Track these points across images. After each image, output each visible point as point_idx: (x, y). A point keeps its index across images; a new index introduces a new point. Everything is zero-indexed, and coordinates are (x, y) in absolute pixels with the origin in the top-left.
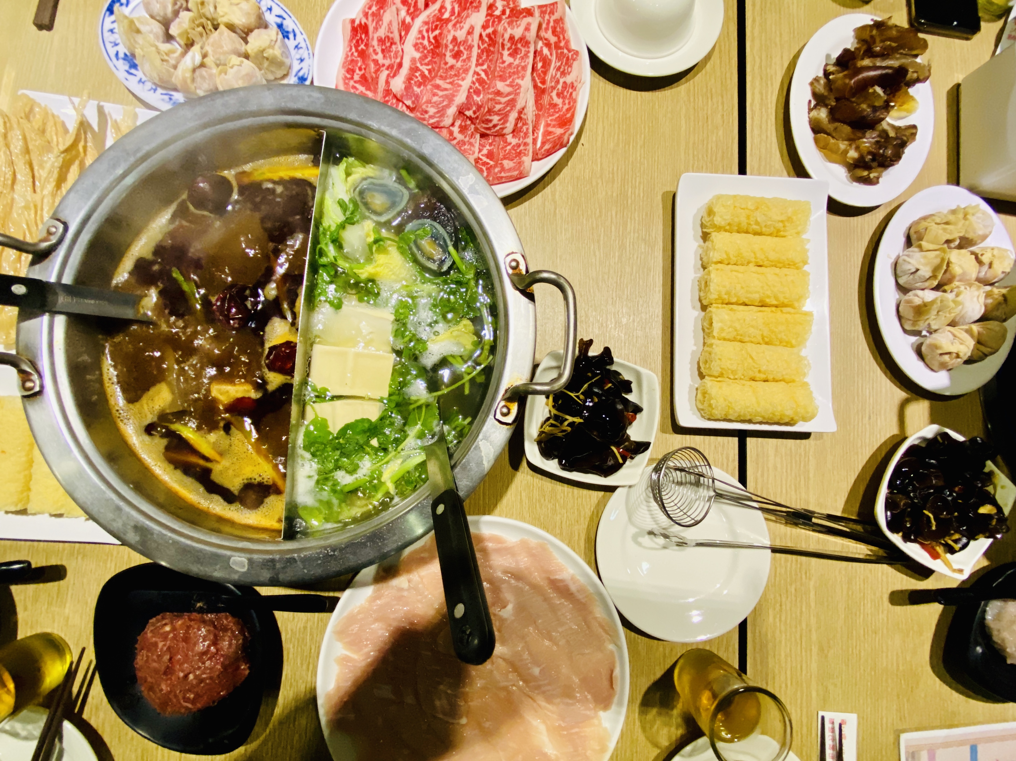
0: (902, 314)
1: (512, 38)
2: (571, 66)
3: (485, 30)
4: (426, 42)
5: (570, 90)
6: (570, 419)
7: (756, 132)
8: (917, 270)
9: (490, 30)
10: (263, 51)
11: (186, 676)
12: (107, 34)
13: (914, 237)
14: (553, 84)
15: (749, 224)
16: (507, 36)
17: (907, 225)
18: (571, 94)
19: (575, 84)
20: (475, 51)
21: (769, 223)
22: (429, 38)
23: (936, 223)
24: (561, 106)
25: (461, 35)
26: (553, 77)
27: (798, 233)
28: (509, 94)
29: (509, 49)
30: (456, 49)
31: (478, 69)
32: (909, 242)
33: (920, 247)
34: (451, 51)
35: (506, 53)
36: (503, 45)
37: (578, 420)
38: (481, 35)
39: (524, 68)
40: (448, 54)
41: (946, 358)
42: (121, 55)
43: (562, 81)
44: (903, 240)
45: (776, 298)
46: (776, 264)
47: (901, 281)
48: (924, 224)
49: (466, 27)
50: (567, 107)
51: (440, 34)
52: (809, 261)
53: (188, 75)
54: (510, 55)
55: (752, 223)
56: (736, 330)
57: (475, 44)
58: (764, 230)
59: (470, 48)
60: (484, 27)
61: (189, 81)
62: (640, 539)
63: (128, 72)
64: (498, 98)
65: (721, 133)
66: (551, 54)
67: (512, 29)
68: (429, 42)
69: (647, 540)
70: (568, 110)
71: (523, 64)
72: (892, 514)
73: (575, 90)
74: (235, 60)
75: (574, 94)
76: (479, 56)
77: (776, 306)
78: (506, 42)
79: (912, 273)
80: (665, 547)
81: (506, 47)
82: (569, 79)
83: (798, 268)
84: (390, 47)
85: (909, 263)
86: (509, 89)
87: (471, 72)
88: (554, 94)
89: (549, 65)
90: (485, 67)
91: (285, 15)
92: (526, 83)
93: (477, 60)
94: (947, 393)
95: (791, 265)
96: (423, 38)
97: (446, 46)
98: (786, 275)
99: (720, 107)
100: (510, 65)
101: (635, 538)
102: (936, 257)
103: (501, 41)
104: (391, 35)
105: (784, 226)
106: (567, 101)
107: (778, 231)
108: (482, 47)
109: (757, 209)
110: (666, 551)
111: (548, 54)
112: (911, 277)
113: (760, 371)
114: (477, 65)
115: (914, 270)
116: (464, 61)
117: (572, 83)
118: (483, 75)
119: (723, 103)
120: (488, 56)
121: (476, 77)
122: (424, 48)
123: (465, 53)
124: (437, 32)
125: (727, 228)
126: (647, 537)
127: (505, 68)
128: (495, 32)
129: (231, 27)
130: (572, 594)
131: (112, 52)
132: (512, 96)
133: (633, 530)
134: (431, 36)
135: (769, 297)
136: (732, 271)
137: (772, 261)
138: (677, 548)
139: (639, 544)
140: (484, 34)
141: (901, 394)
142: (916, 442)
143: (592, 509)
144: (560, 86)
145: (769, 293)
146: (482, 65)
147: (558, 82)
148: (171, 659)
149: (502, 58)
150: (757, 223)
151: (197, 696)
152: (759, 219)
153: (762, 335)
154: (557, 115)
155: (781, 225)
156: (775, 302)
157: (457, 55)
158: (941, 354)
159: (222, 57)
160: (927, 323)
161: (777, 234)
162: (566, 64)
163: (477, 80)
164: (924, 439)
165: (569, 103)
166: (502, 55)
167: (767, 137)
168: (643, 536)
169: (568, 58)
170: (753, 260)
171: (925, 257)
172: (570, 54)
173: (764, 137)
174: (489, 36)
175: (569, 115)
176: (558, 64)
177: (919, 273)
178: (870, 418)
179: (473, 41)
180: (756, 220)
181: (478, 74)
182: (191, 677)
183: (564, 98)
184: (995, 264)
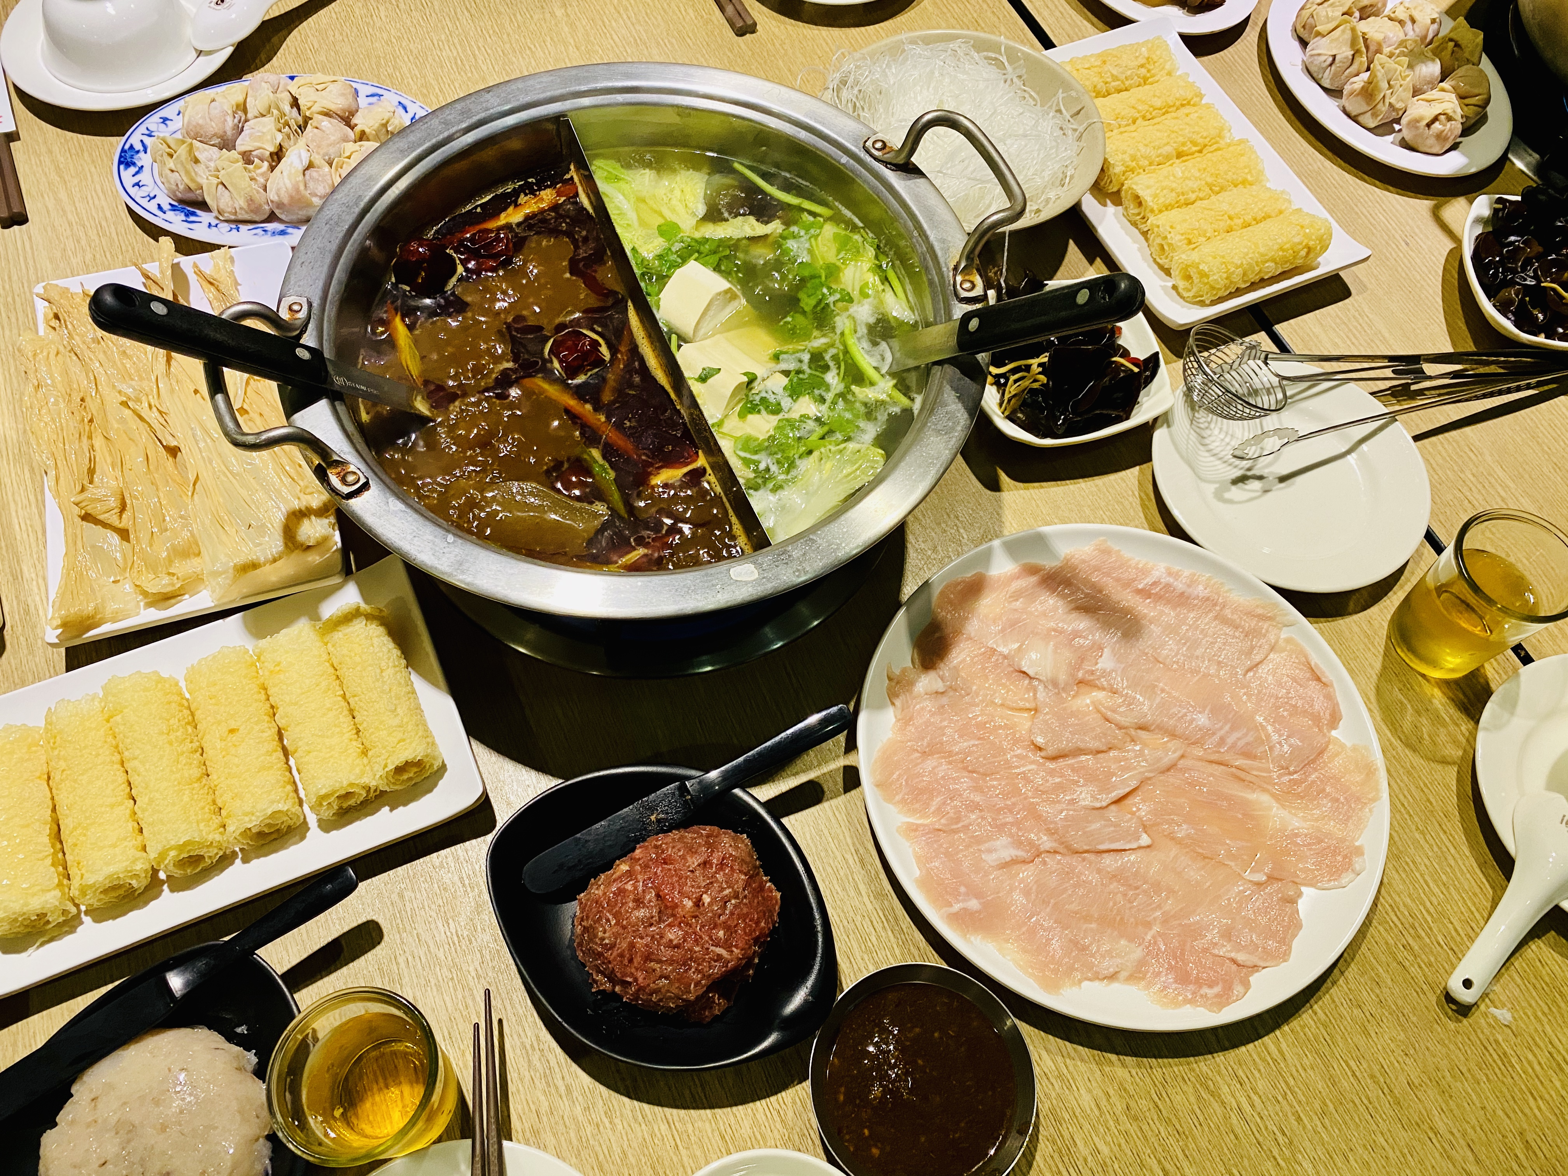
0: (1353, 114)
6: (1034, 362)
7: (1046, 13)
8: (1334, 57)
10: (385, 125)
12: (132, 189)
17: (1290, 29)
21: (1129, 73)
23: (1319, 4)
27: (1169, 74)
32: (1304, 43)
33: (1318, 34)
41: (1437, 126)
42: (166, 207)
44: (1296, 44)
45: (1194, 143)
46: (1166, 110)
47: (1327, 85)
48: (1306, 13)
52: (1203, 92)
55: (1109, 80)
56: (1172, 190)
58: (1127, 83)
62: (1227, 495)
69: (1236, 492)
74: (350, 147)
77: (1200, 151)
79: (1331, 65)
80: (1266, 492)
83: (1198, 103)
85: (1319, 55)
94: (1473, 170)
95: (1185, 104)
98: (1187, 116)
99: (985, 6)
101: (1219, 496)
102: (1343, 31)
105: (1149, 71)
107: (1145, 78)
109: (1104, 62)
110: (1270, 494)
112: (1333, 67)
113: (1231, 218)
115: (1331, 59)
126: (1234, 488)
129: (327, 114)
130: (1182, 594)
131: (152, 206)
133: (1211, 488)
135: (1184, 144)
136: (1121, 133)
137: (1160, 109)
138: (1282, 485)
139: (1231, 502)
141: (1424, 205)
142: (1479, 230)
143: (1137, 494)
145: (1181, 139)
150: (1115, 78)
152: (1115, 72)
153: (1207, 183)
155: (1143, 71)
156: (1194, 149)
158: (1428, 125)
159: (332, 150)
160: (1387, 101)
161: (1145, 81)
164: (1485, 222)
168: (1229, 490)
171: (1332, 41)
173: (1058, 14)
177: (1338, 58)
178: (1407, 244)
180: (1112, 75)
184: (1417, 16)
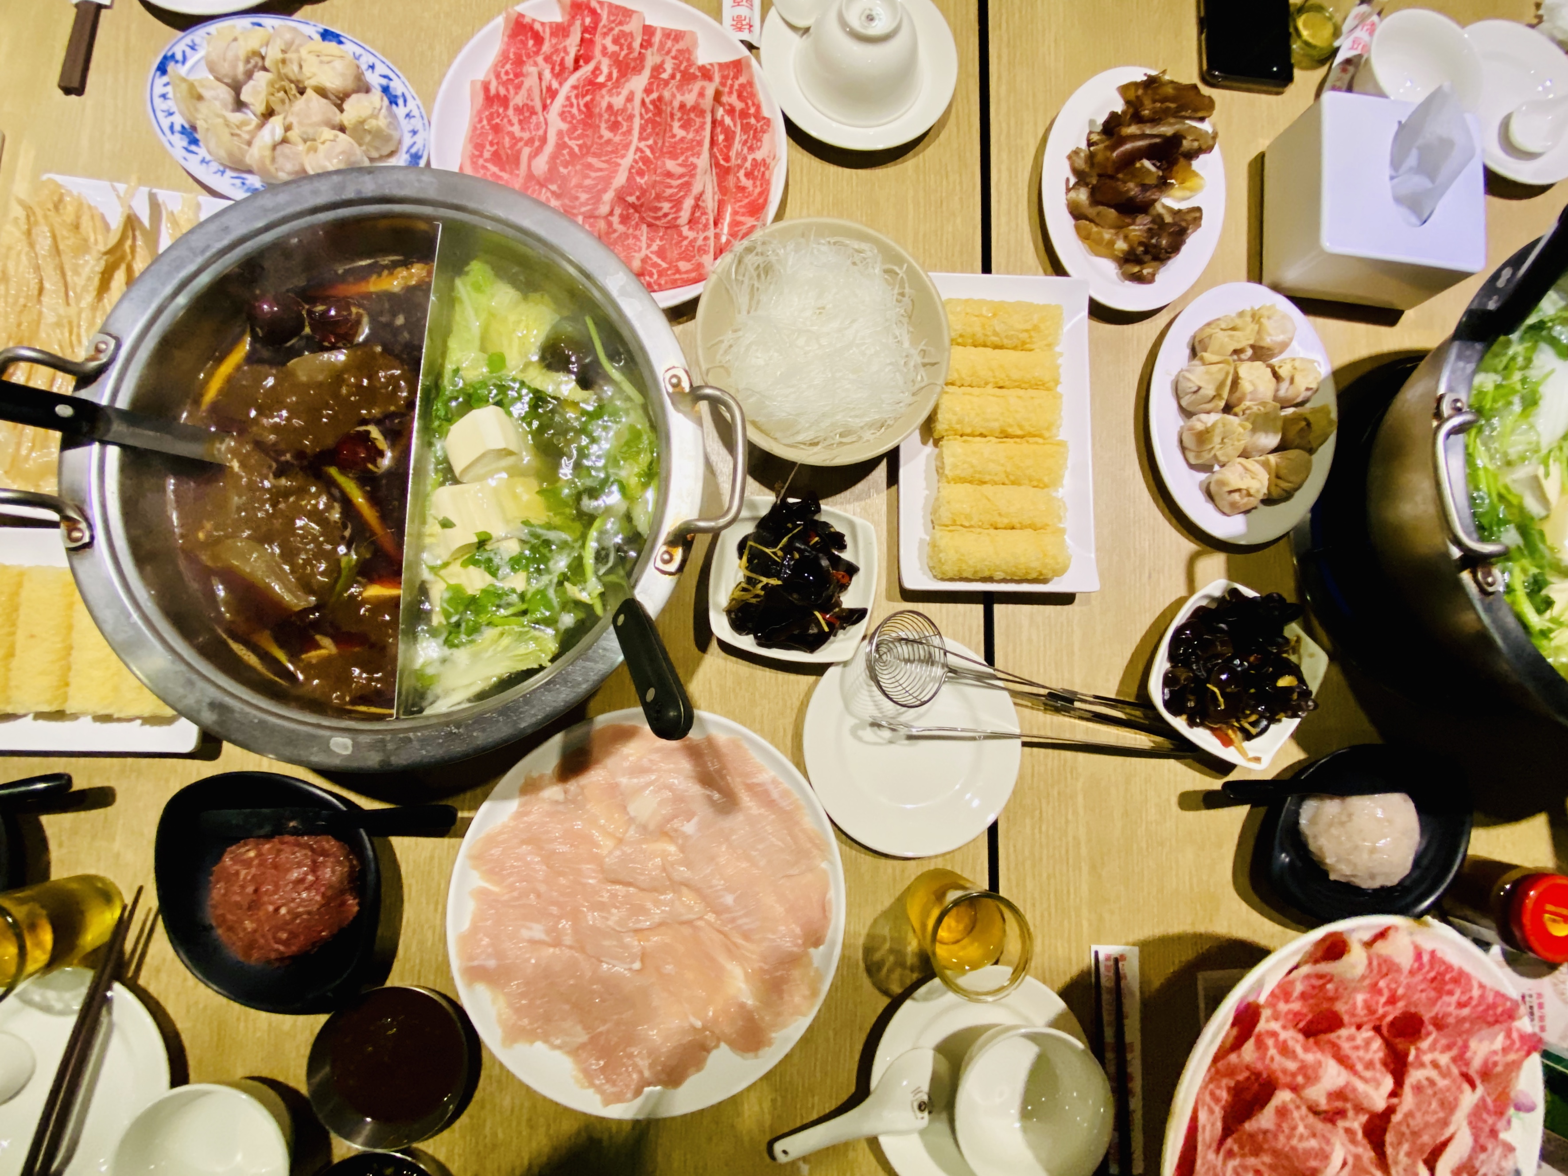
0: (1186, 445)
1: (682, 106)
2: (760, 140)
3: (648, 96)
4: (575, 110)
5: (762, 169)
6: (765, 580)
8: (1199, 388)
9: (654, 95)
10: (363, 122)
11: (277, 910)
12: (158, 101)
13: (1198, 348)
14: (739, 161)
15: (986, 335)
16: (676, 104)
17: (1192, 333)
18: (763, 173)
19: (768, 161)
20: (637, 122)
21: (1011, 334)
22: (578, 105)
23: (1222, 330)
24: (751, 189)
25: (618, 102)
26: (738, 154)
27: (1048, 346)
28: (681, 176)
29: (680, 120)
30: (613, 118)
31: (642, 145)
32: (1194, 353)
33: (1202, 359)
34: (607, 121)
35: (676, 125)
36: (672, 115)
37: (774, 582)
38: (643, 103)
39: (700, 143)
40: (603, 125)
41: (1236, 496)
42: (177, 127)
43: (750, 158)
44: (1187, 352)
45: (1021, 427)
46: (1020, 385)
47: (1184, 403)
48: (1208, 331)
49: (625, 93)
50: (758, 190)
51: (592, 100)
52: (1062, 380)
53: (268, 153)
54: (682, 127)
55: (989, 333)
56: (972, 466)
57: (637, 112)
58: (1005, 342)
59: (631, 118)
60: (648, 91)
61: (268, 162)
62: (860, 733)
63: (186, 149)
64: (668, 180)
65: (959, 221)
66: (735, 125)
67: (683, 95)
68: (579, 110)
69: (869, 734)
70: (761, 194)
71: (698, 138)
72: (1171, 692)
73: (768, 168)
74: (328, 134)
75: (767, 173)
76: (643, 129)
77: (1022, 437)
78: (675, 111)
79: (1195, 393)
80: (891, 742)
81: (676, 117)
82: (759, 155)
83: (1048, 389)
84: (530, 117)
85: (1191, 380)
86: (681, 170)
87: (632, 149)
88: (741, 174)
89: (733, 138)
90: (650, 142)
91: (392, 75)
92: (703, 161)
93: (641, 133)
94: (1243, 542)
95: (1037, 385)
96: (572, 105)
97: (601, 116)
98: (1032, 398)
100: (682, 140)
101: (854, 731)
102: (1220, 370)
103: (669, 109)
104: (530, 103)
105: (1031, 337)
106: (758, 183)
107: (1024, 343)
108: (646, 117)
110: (893, 746)
111: (731, 124)
112: (1195, 397)
113: (1000, 515)
114: (641, 139)
115: (1195, 389)
116: (624, 134)
117: (764, 160)
118: (648, 152)
119: (961, 183)
120: (653, 128)
121: (639, 154)
122: (573, 117)
123: (625, 124)
124: (588, 98)
125: (960, 340)
126: (869, 729)
127: (675, 143)
128: (660, 99)
129: (322, 92)
130: (774, 801)
131: (165, 123)
132: (686, 179)
133: (851, 721)
134: (582, 103)
135: (1010, 426)
136: (964, 394)
137: (1015, 382)
138: (907, 742)
139: (860, 739)
140: (647, 100)
141: (1189, 546)
142: (1204, 603)
144: (748, 165)
145: (1012, 420)
146: (646, 139)
147: (745, 159)
148: (256, 891)
149: (671, 130)
150: (996, 334)
151: (293, 935)
152: (997, 329)
153: (1005, 472)
154: (746, 201)
155: (1026, 336)
156: (1019, 432)
157: (614, 126)
158: (1230, 492)
159: (310, 130)
160: (1213, 453)
161: (1022, 346)
162: (755, 137)
163: (641, 158)
164: (1213, 599)
165: (761, 185)
166: (671, 127)
167: (1017, 225)
168: (864, 729)
169: (756, 131)
170: (992, 380)
171: (1208, 372)
172: (759, 125)
174: (653, 102)
175: (761, 201)
176: (744, 137)
177: (1201, 392)
178: (1150, 577)
179: (633, 109)
180: (994, 331)
181: (642, 151)
182: (283, 911)
183: (755, 179)
184: (1297, 379)
